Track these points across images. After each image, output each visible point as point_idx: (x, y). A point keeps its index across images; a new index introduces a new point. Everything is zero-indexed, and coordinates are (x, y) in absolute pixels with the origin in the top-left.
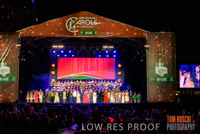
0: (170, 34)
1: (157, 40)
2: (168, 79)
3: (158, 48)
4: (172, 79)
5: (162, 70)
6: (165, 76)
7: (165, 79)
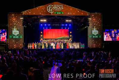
0: (100, 14)
1: (93, 17)
3: (94, 21)
4: (100, 37)
6: (97, 35)
7: (97, 37)
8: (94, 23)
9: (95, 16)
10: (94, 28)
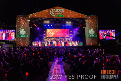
0: (95, 16)
1: (90, 19)
2: (95, 36)
3: (90, 22)
4: (96, 36)
5: (92, 32)
6: (93, 34)
7: (93, 36)
8: (91, 24)
9: (91, 18)
10: (90, 28)
